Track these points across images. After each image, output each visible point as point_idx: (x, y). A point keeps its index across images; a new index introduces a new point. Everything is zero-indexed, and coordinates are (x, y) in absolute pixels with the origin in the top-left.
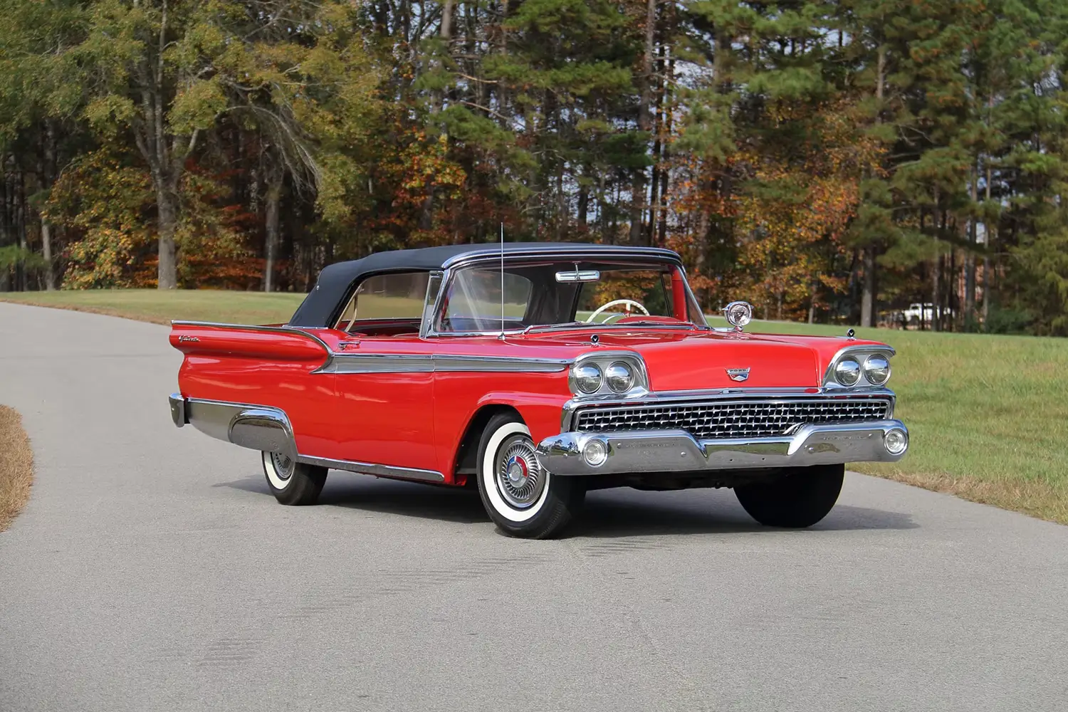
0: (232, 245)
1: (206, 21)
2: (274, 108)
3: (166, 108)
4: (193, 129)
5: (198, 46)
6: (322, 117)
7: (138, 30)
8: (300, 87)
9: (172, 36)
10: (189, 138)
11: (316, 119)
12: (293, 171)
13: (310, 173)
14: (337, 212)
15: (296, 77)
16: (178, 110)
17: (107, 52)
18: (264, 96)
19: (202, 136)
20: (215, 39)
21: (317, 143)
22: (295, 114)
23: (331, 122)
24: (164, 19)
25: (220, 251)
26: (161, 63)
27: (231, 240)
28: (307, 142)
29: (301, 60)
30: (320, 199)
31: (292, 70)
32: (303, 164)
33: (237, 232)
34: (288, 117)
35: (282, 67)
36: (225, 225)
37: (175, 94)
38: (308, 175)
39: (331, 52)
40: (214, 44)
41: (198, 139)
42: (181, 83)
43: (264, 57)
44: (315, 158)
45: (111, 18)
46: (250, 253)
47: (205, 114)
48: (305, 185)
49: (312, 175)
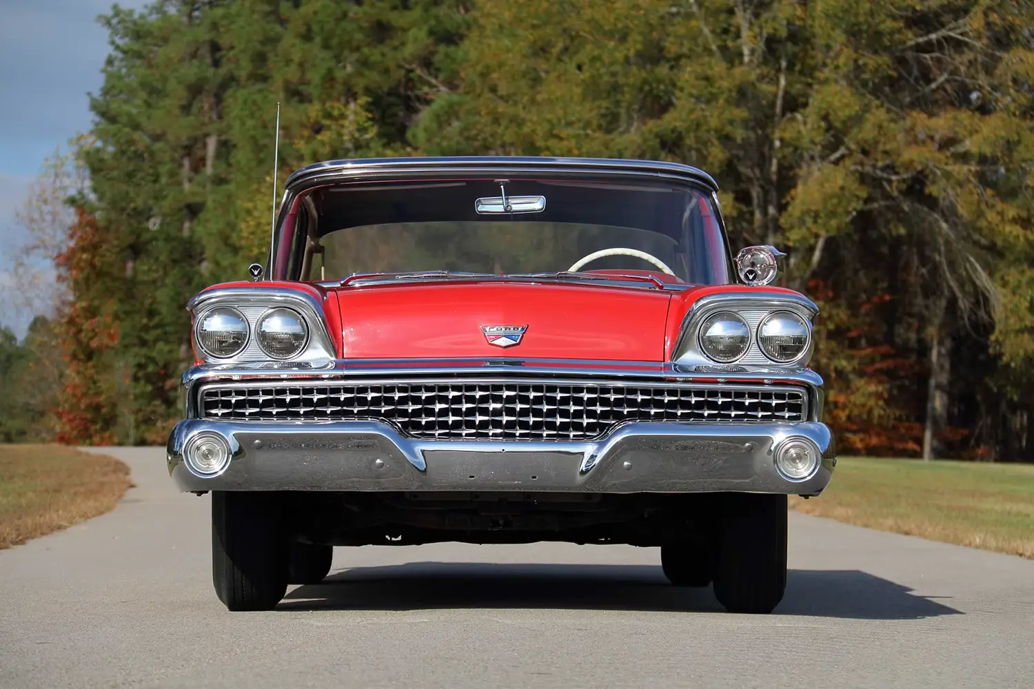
0: (872, 402)
1: (836, 81)
2: (932, 202)
3: (782, 208)
4: (817, 236)
5: (825, 118)
6: (1001, 214)
7: (742, 94)
8: (970, 171)
9: (793, 104)
10: (811, 249)
11: (991, 216)
12: (959, 294)
13: (984, 295)
14: (1022, 352)
15: (964, 157)
16: (795, 210)
17: (698, 126)
18: (917, 187)
19: (831, 245)
20: (847, 105)
21: (994, 252)
22: (961, 210)
23: (1015, 221)
24: (783, 82)
25: (856, 412)
26: (777, 144)
27: (870, 395)
28: (978, 250)
29: (974, 132)
30: (997, 332)
31: (961, 149)
32: (974, 284)
33: (880, 382)
34: (950, 214)
35: (947, 143)
36: (861, 373)
37: (795, 186)
38: (981, 299)
39: (1016, 120)
40: (847, 112)
41: (825, 249)
42: (802, 172)
43: (919, 129)
44: (991, 275)
45: (707, 78)
46: (898, 413)
47: (833, 214)
48: (976, 314)
49: (986, 300)
